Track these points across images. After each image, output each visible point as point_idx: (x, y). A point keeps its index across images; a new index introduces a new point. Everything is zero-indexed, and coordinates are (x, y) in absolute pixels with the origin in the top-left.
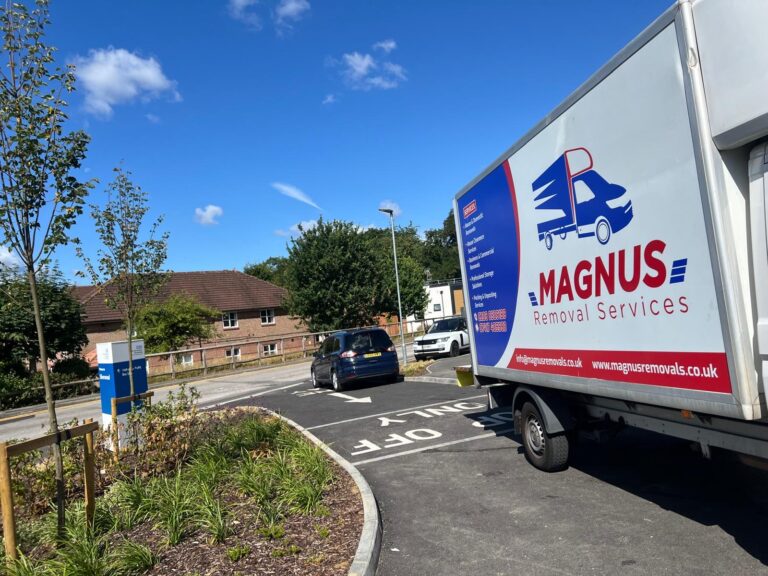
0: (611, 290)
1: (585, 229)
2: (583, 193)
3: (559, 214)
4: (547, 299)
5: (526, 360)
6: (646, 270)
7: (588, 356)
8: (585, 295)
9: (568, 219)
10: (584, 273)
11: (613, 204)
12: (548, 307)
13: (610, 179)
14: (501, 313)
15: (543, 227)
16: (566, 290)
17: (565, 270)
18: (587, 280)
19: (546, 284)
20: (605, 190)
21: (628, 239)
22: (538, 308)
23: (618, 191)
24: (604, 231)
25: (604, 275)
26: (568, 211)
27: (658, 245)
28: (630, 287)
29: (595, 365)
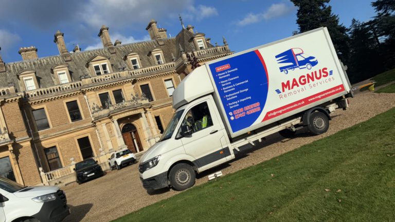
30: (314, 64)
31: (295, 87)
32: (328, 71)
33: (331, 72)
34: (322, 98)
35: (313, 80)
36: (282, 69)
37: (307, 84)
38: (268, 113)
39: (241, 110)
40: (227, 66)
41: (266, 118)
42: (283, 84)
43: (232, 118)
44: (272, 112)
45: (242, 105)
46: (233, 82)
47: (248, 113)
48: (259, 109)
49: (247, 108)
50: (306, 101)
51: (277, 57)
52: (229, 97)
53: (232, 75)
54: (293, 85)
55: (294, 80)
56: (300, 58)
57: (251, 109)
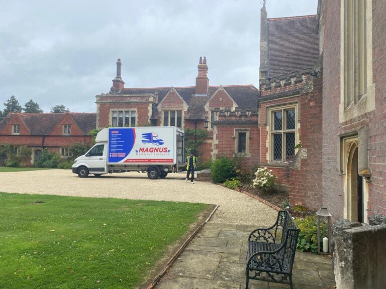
30: (161, 144)
31: (146, 152)
32: (168, 150)
33: (169, 151)
34: (158, 162)
35: (157, 151)
36: (143, 141)
37: (153, 152)
38: (128, 159)
39: (116, 154)
40: (117, 132)
41: (126, 161)
42: (141, 149)
43: (110, 156)
44: (130, 160)
45: (117, 152)
46: (117, 140)
47: (119, 156)
48: (124, 156)
49: (119, 154)
50: (149, 160)
51: (143, 135)
52: (113, 146)
53: (118, 136)
54: (146, 151)
55: (147, 148)
56: (154, 139)
57: (121, 155)
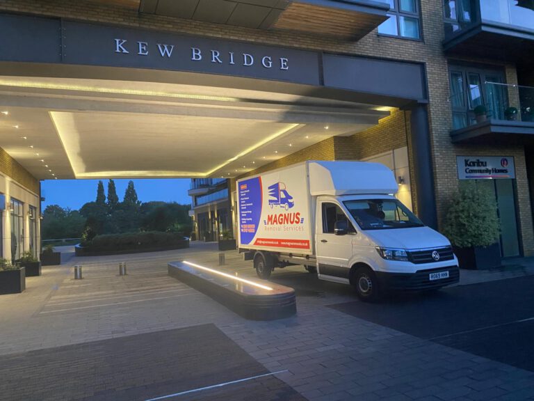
0: (287, 223)
1: (282, 205)
2: (283, 196)
3: (276, 199)
4: (270, 223)
5: (260, 242)
6: (296, 219)
7: (280, 241)
8: (281, 223)
9: (278, 201)
10: (281, 217)
11: (290, 201)
12: (270, 225)
13: (290, 194)
14: (254, 226)
15: (270, 201)
16: (275, 221)
17: (276, 216)
18: (282, 219)
19: (270, 219)
20: (289, 197)
21: (293, 211)
22: (267, 226)
23: (291, 198)
24: (287, 207)
25: (286, 219)
26: (278, 199)
27: (298, 214)
28: (292, 223)
29: (283, 243)
